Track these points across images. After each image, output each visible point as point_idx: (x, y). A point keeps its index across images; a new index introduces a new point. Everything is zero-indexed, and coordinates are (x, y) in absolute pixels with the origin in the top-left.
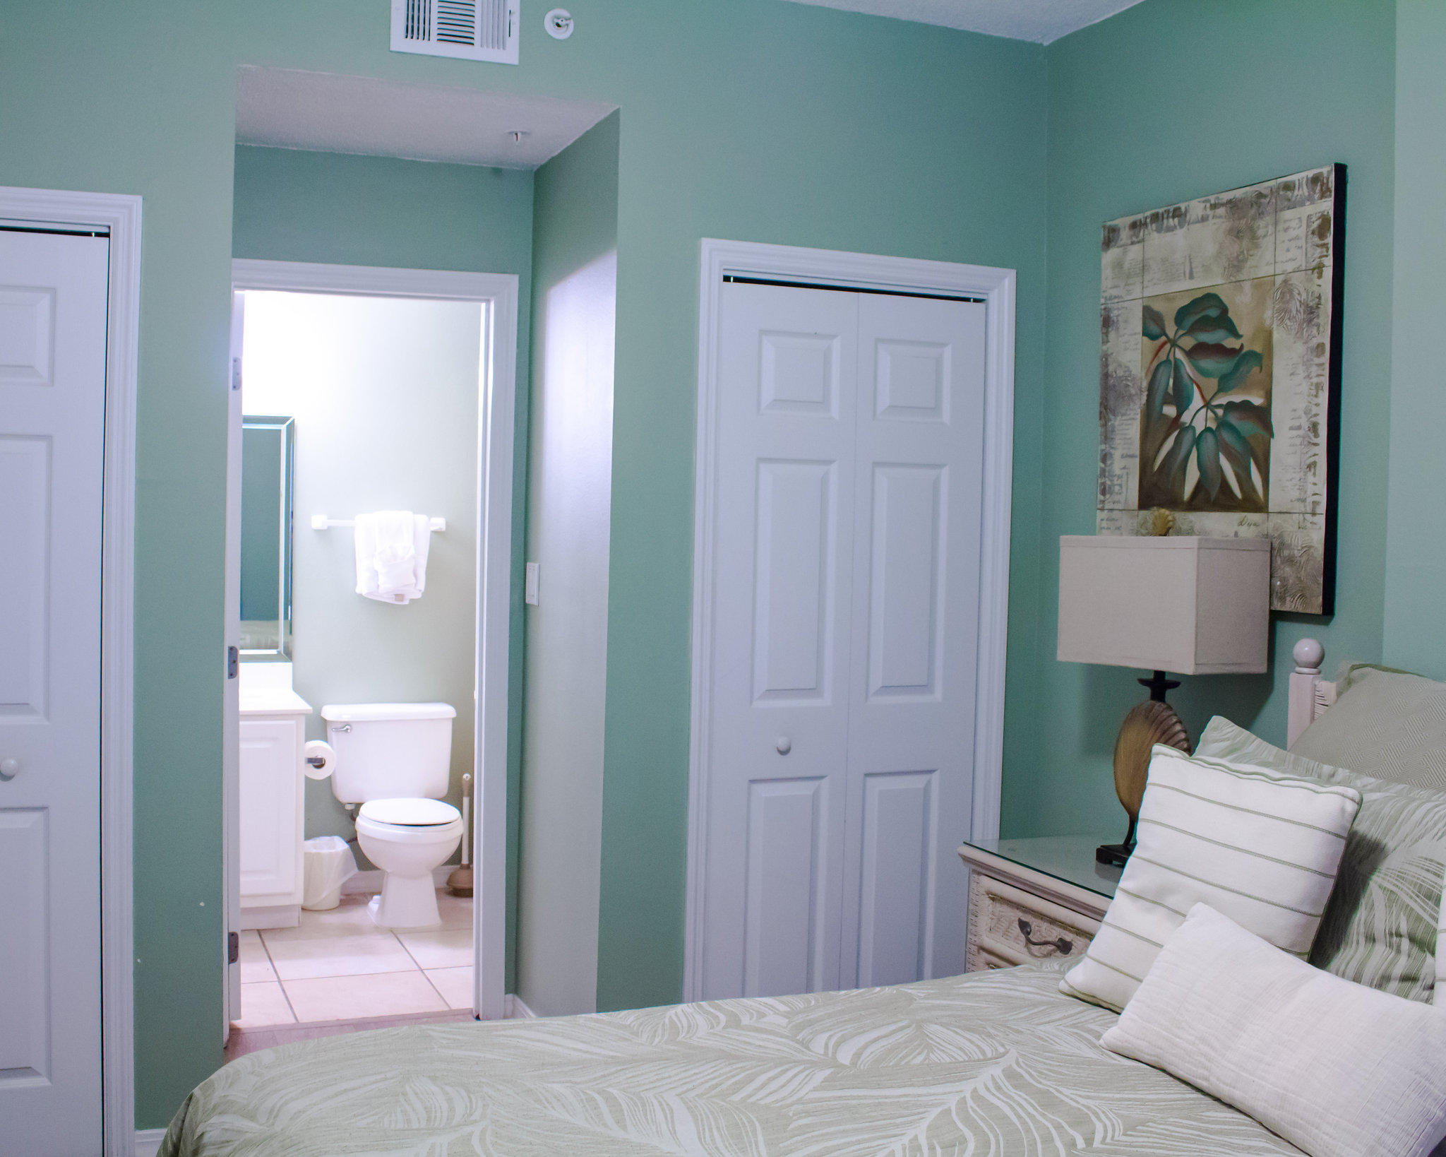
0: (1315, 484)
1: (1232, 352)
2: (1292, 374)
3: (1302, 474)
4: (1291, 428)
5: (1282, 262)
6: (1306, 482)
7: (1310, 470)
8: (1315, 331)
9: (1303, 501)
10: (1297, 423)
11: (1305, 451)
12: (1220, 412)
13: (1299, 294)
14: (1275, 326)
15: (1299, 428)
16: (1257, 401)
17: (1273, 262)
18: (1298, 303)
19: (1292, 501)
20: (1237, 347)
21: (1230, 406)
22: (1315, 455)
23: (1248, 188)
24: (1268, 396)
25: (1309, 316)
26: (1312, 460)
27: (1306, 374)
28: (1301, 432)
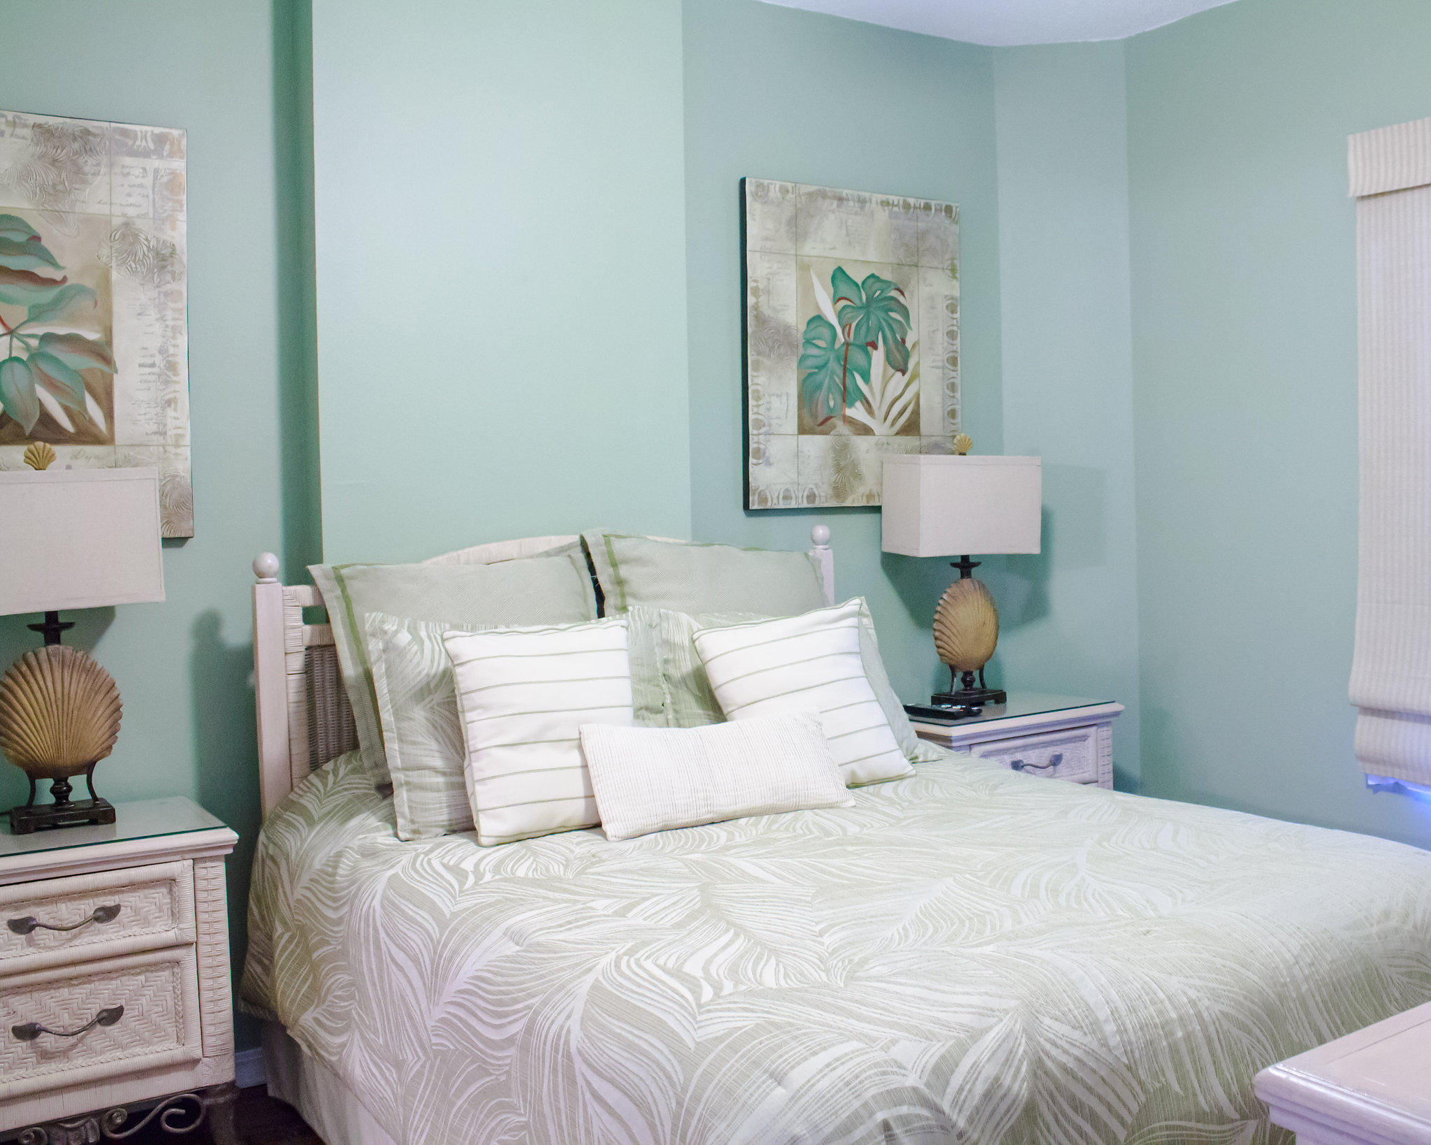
0: (176, 418)
1: (52, 282)
2: (139, 314)
3: (159, 409)
4: (140, 365)
5: (121, 205)
6: (166, 416)
7: (169, 406)
8: (168, 277)
9: (164, 434)
10: (150, 361)
11: (161, 388)
12: (34, 343)
13: (147, 240)
14: (114, 264)
15: (153, 365)
16: (92, 335)
17: (109, 202)
18: (145, 248)
19: (147, 434)
20: (59, 278)
21: (47, 338)
22: (175, 391)
23: (68, 120)
24: (108, 332)
25: (160, 263)
26: (172, 396)
27: (159, 316)
28: (155, 370)
